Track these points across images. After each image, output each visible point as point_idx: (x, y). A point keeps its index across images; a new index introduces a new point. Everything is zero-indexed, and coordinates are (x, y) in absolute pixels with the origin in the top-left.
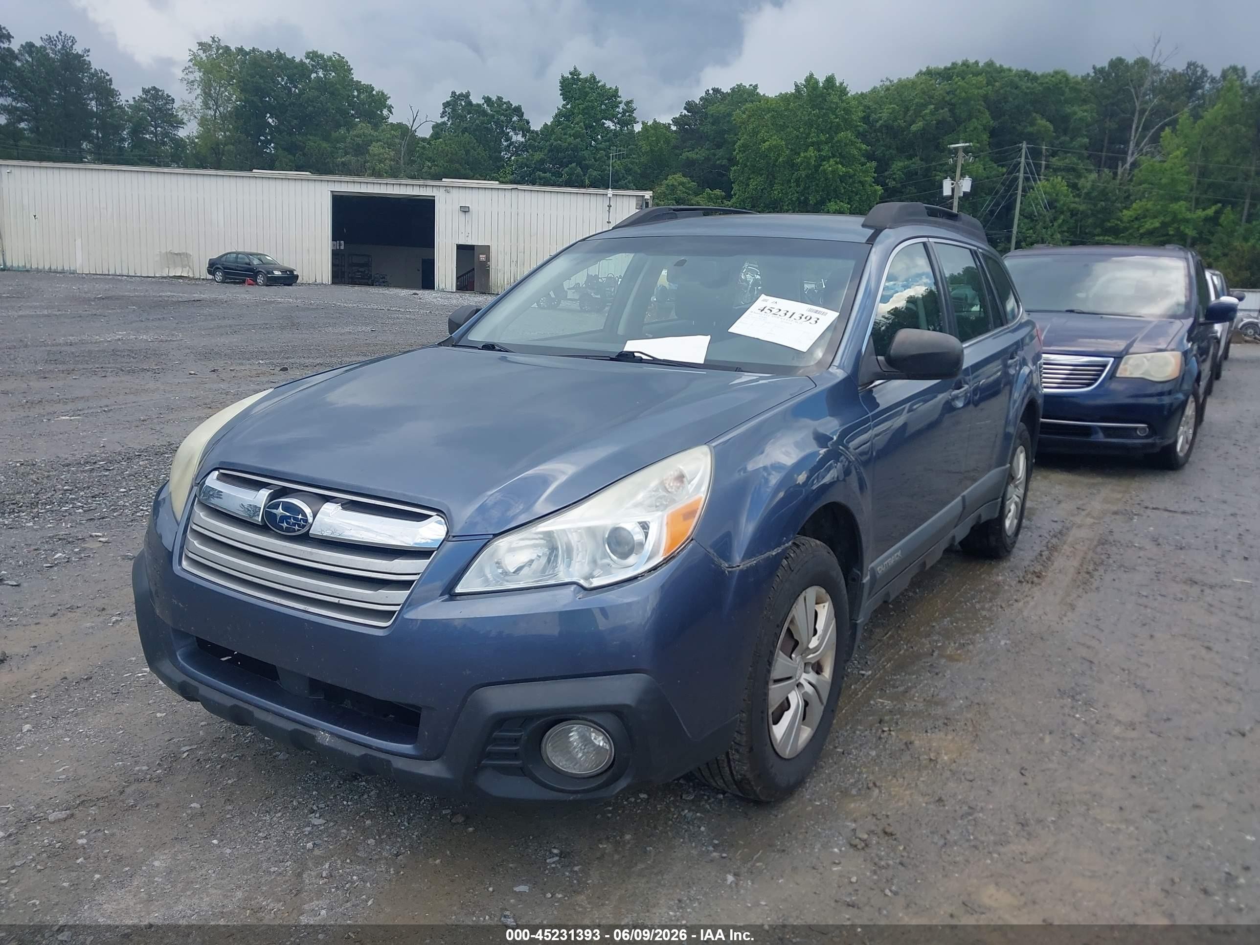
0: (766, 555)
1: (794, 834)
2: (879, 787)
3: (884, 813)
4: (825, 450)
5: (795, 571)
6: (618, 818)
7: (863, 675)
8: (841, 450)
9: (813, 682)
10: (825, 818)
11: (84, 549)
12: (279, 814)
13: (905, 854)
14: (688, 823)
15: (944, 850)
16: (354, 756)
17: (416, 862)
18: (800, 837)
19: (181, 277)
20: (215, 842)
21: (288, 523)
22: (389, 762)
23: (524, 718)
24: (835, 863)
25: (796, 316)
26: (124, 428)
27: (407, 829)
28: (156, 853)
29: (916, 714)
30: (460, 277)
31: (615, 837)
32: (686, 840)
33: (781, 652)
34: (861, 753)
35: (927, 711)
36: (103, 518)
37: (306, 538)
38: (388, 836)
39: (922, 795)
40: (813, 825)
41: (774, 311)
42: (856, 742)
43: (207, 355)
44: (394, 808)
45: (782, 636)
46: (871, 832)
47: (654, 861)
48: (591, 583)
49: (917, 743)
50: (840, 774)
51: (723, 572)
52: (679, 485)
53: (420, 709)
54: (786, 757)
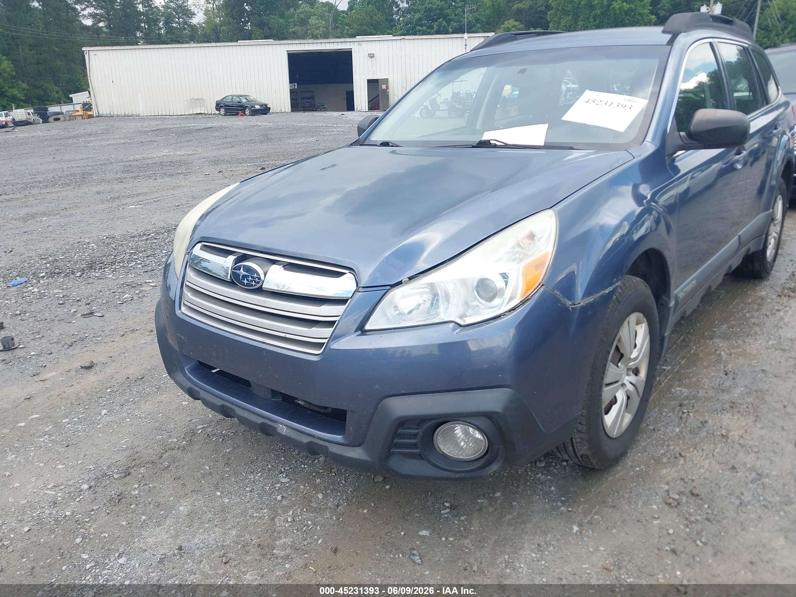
0: (601, 293)
1: (621, 493)
2: (684, 457)
3: (690, 477)
4: (642, 208)
5: (622, 303)
6: (491, 479)
7: (664, 370)
8: (654, 206)
9: (634, 382)
10: (644, 481)
11: (142, 291)
12: (259, 474)
13: (709, 511)
14: (542, 483)
15: (740, 509)
16: (303, 443)
17: (351, 511)
18: (627, 496)
19: (200, 114)
20: (218, 494)
21: (248, 280)
22: (327, 447)
23: (420, 420)
24: (655, 518)
25: (615, 105)
26: (166, 211)
27: (344, 486)
28: (181, 501)
29: (708, 399)
30: (371, 101)
31: (489, 494)
32: (541, 497)
33: (611, 364)
34: (668, 430)
35: (716, 396)
36: (153, 270)
37: (260, 291)
38: (331, 491)
39: (718, 463)
40: (635, 486)
41: (597, 102)
42: (663, 421)
43: (215, 162)
44: (335, 470)
45: (612, 352)
46: (681, 493)
47: (519, 513)
48: (465, 321)
49: (710, 421)
50: (653, 446)
51: (568, 309)
52: (530, 242)
53: (346, 411)
54: (614, 437)
